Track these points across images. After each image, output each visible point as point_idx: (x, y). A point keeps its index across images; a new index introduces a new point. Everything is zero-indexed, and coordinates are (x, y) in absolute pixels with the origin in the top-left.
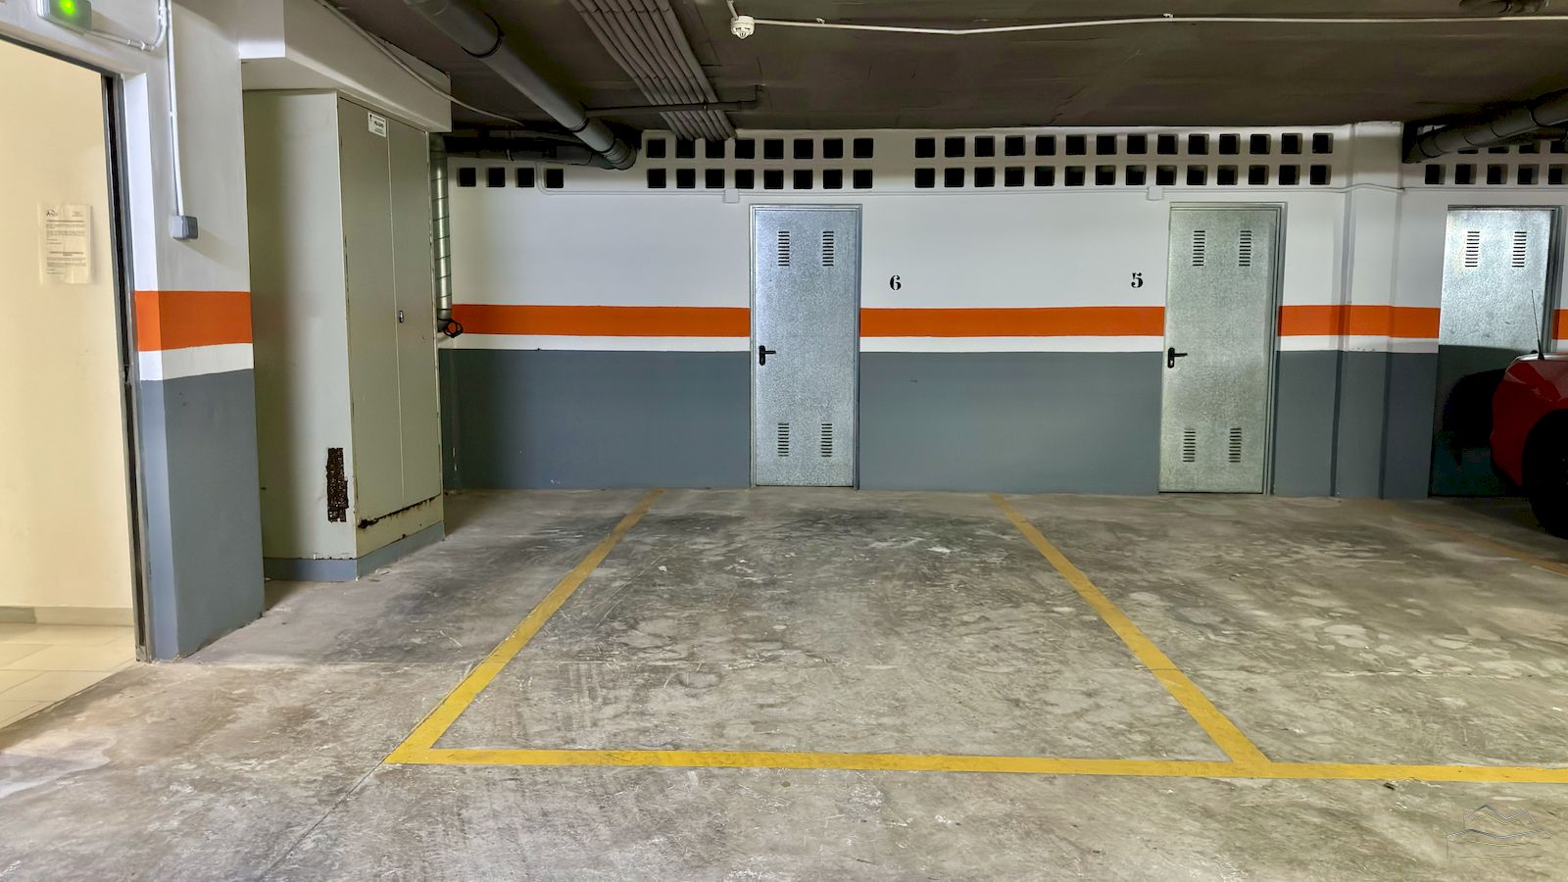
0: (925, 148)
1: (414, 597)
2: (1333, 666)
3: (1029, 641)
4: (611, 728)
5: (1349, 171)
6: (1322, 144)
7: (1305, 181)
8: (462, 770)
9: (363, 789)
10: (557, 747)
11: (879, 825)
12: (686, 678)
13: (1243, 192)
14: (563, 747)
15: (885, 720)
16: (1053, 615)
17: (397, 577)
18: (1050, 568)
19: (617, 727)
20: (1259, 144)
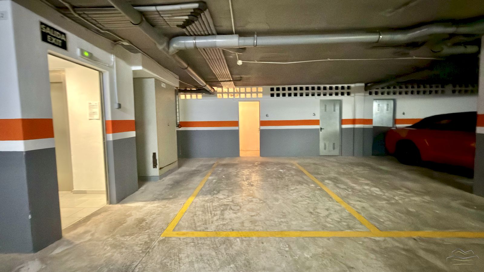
0: (272, 89)
1: (171, 185)
2: (378, 200)
3: (308, 195)
4: (216, 224)
5: (354, 93)
6: (349, 88)
7: (346, 95)
8: (180, 239)
9: (154, 247)
10: (203, 231)
11: (291, 259)
12: (233, 207)
13: (334, 97)
14: (205, 230)
15: (282, 220)
16: (311, 187)
17: (168, 180)
18: (305, 175)
19: (217, 223)
20: (337, 88)
